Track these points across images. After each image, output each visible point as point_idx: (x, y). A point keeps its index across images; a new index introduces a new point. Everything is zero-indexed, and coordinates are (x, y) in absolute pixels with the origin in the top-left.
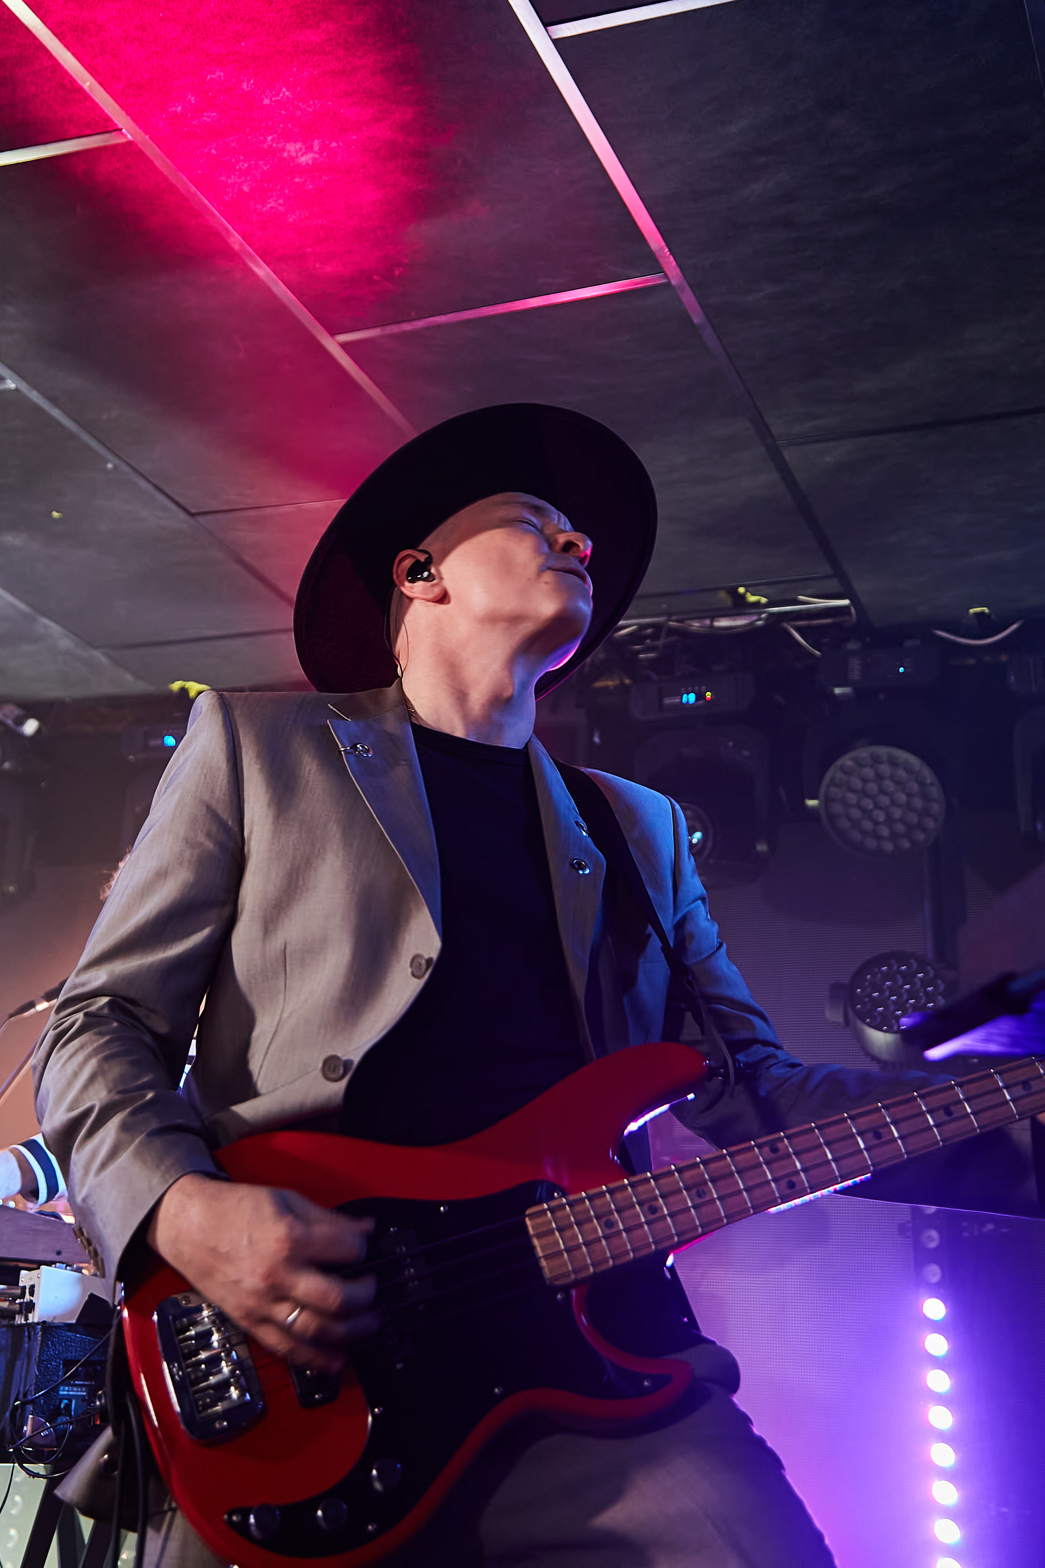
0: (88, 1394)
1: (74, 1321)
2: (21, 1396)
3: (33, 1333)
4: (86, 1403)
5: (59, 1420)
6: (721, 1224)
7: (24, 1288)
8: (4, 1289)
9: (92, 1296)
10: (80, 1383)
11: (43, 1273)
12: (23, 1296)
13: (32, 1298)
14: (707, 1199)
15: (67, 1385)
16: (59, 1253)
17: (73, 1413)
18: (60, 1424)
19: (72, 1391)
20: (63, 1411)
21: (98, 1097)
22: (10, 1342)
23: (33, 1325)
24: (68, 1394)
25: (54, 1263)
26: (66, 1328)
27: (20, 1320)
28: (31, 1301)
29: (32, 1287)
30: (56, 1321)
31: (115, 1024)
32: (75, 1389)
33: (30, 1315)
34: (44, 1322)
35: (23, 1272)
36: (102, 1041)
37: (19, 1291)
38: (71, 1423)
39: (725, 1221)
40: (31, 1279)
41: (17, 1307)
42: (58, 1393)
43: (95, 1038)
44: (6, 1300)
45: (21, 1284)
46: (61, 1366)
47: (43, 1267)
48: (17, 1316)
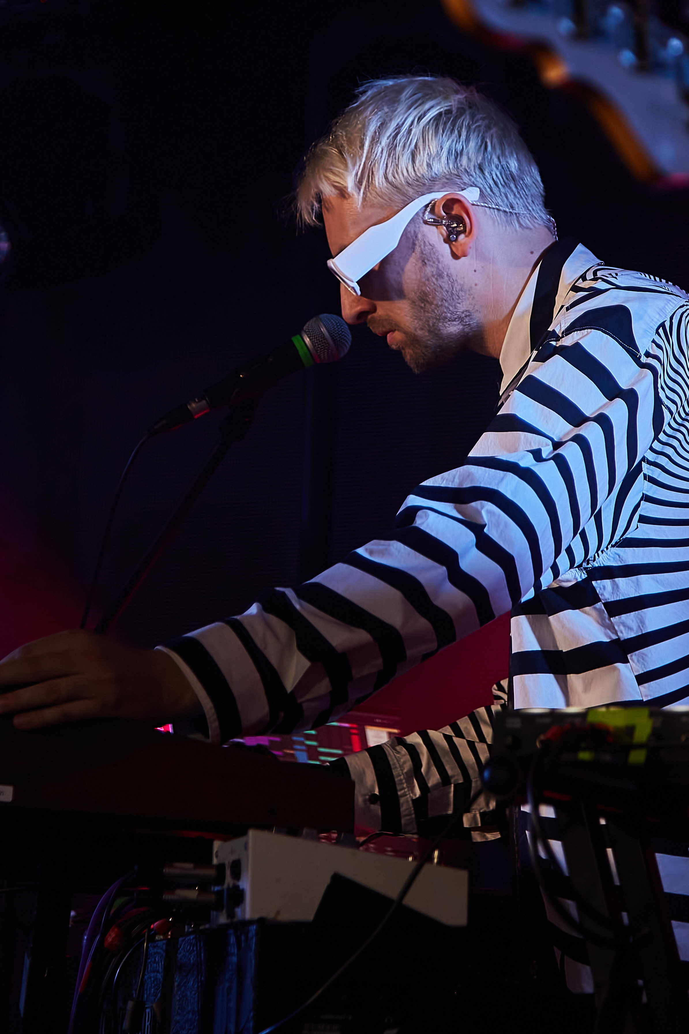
1: (311, 919)
3: (243, 938)
7: (221, 867)
9: (335, 876)
11: (251, 842)
13: (237, 883)
26: (299, 929)
27: (220, 919)
28: (237, 887)
29: (236, 864)
30: (281, 919)
33: (238, 911)
34: (263, 920)
35: (217, 843)
37: (212, 873)
40: (231, 852)
44: (193, 887)
45: (215, 861)
47: (250, 832)
48: (213, 913)
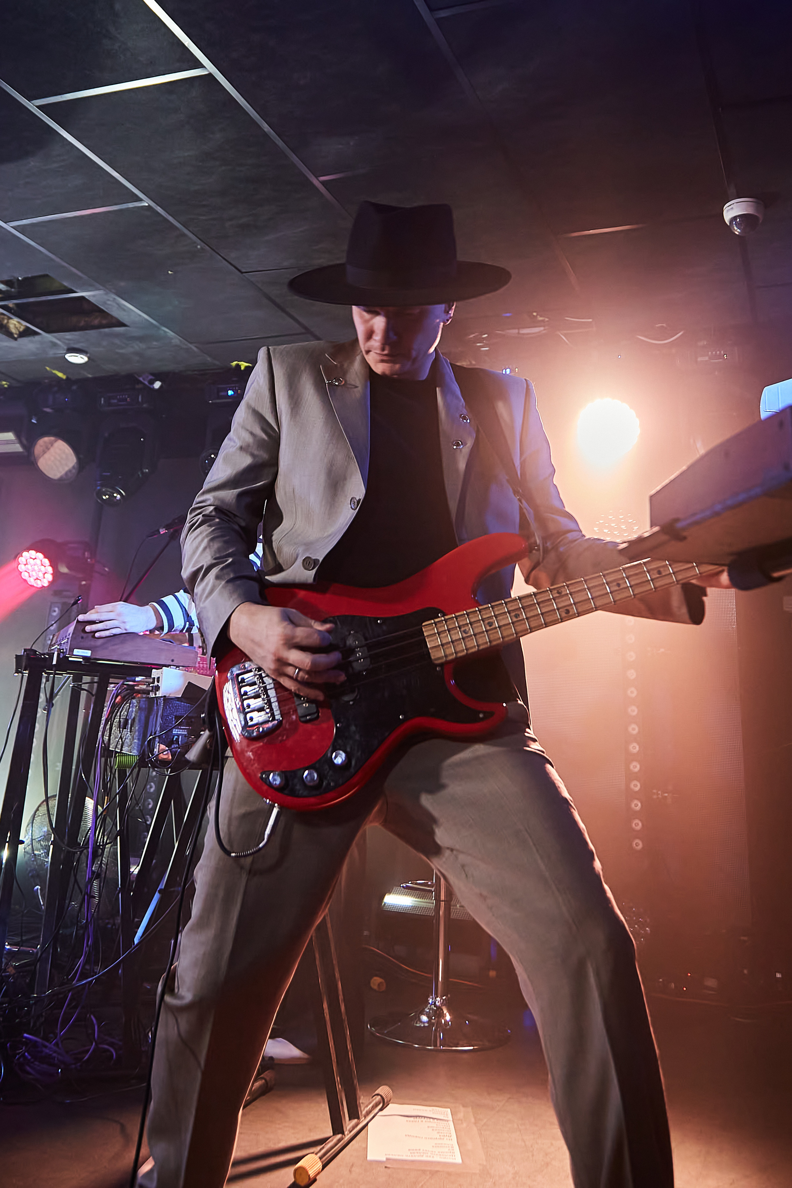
0: (188, 734)
1: (180, 696)
2: (153, 734)
3: (159, 702)
4: (187, 738)
5: (173, 747)
6: (527, 632)
7: (154, 678)
8: (143, 679)
9: (189, 683)
10: (184, 727)
11: (164, 671)
12: (153, 682)
13: (158, 684)
14: (520, 618)
15: (176, 729)
16: (173, 661)
17: (180, 743)
18: (173, 748)
19: (180, 732)
20: (175, 742)
21: (206, 560)
22: (147, 706)
23: (158, 698)
24: (178, 734)
25: (170, 665)
26: (176, 700)
27: (152, 695)
28: (158, 685)
29: (159, 678)
30: (170, 696)
31: (217, 520)
32: (181, 731)
34: (165, 696)
35: (154, 670)
36: (211, 530)
37: (151, 680)
38: (179, 748)
39: (529, 630)
40: (158, 674)
41: (151, 688)
42: (172, 732)
43: (207, 528)
44: (145, 685)
45: (152, 676)
46: (174, 719)
47: (164, 668)
48: (151, 693)
